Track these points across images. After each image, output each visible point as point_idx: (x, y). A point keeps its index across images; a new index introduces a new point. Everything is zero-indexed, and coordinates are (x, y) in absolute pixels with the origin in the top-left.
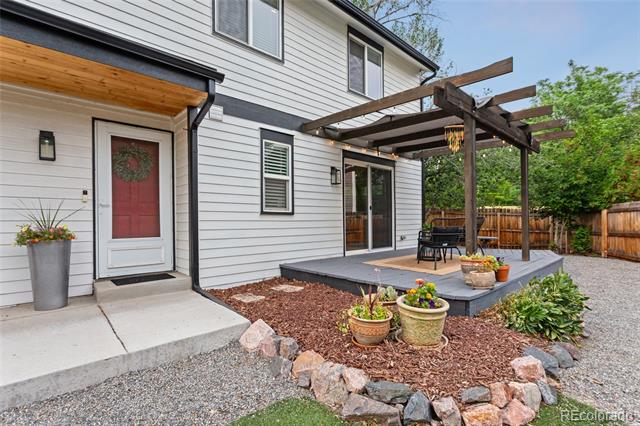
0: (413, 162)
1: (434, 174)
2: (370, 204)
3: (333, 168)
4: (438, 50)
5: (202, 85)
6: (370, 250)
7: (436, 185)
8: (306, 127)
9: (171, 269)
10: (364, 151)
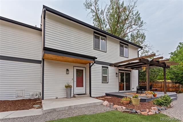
0: (136, 70)
1: (142, 72)
2: (125, 81)
3: (116, 73)
4: (144, 39)
5: (93, 60)
6: (125, 91)
7: (143, 75)
8: (111, 65)
9: (85, 93)
10: (123, 69)
